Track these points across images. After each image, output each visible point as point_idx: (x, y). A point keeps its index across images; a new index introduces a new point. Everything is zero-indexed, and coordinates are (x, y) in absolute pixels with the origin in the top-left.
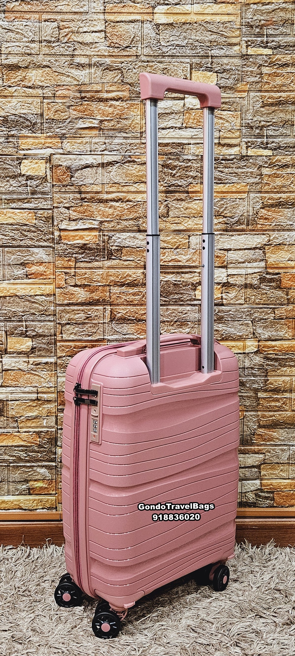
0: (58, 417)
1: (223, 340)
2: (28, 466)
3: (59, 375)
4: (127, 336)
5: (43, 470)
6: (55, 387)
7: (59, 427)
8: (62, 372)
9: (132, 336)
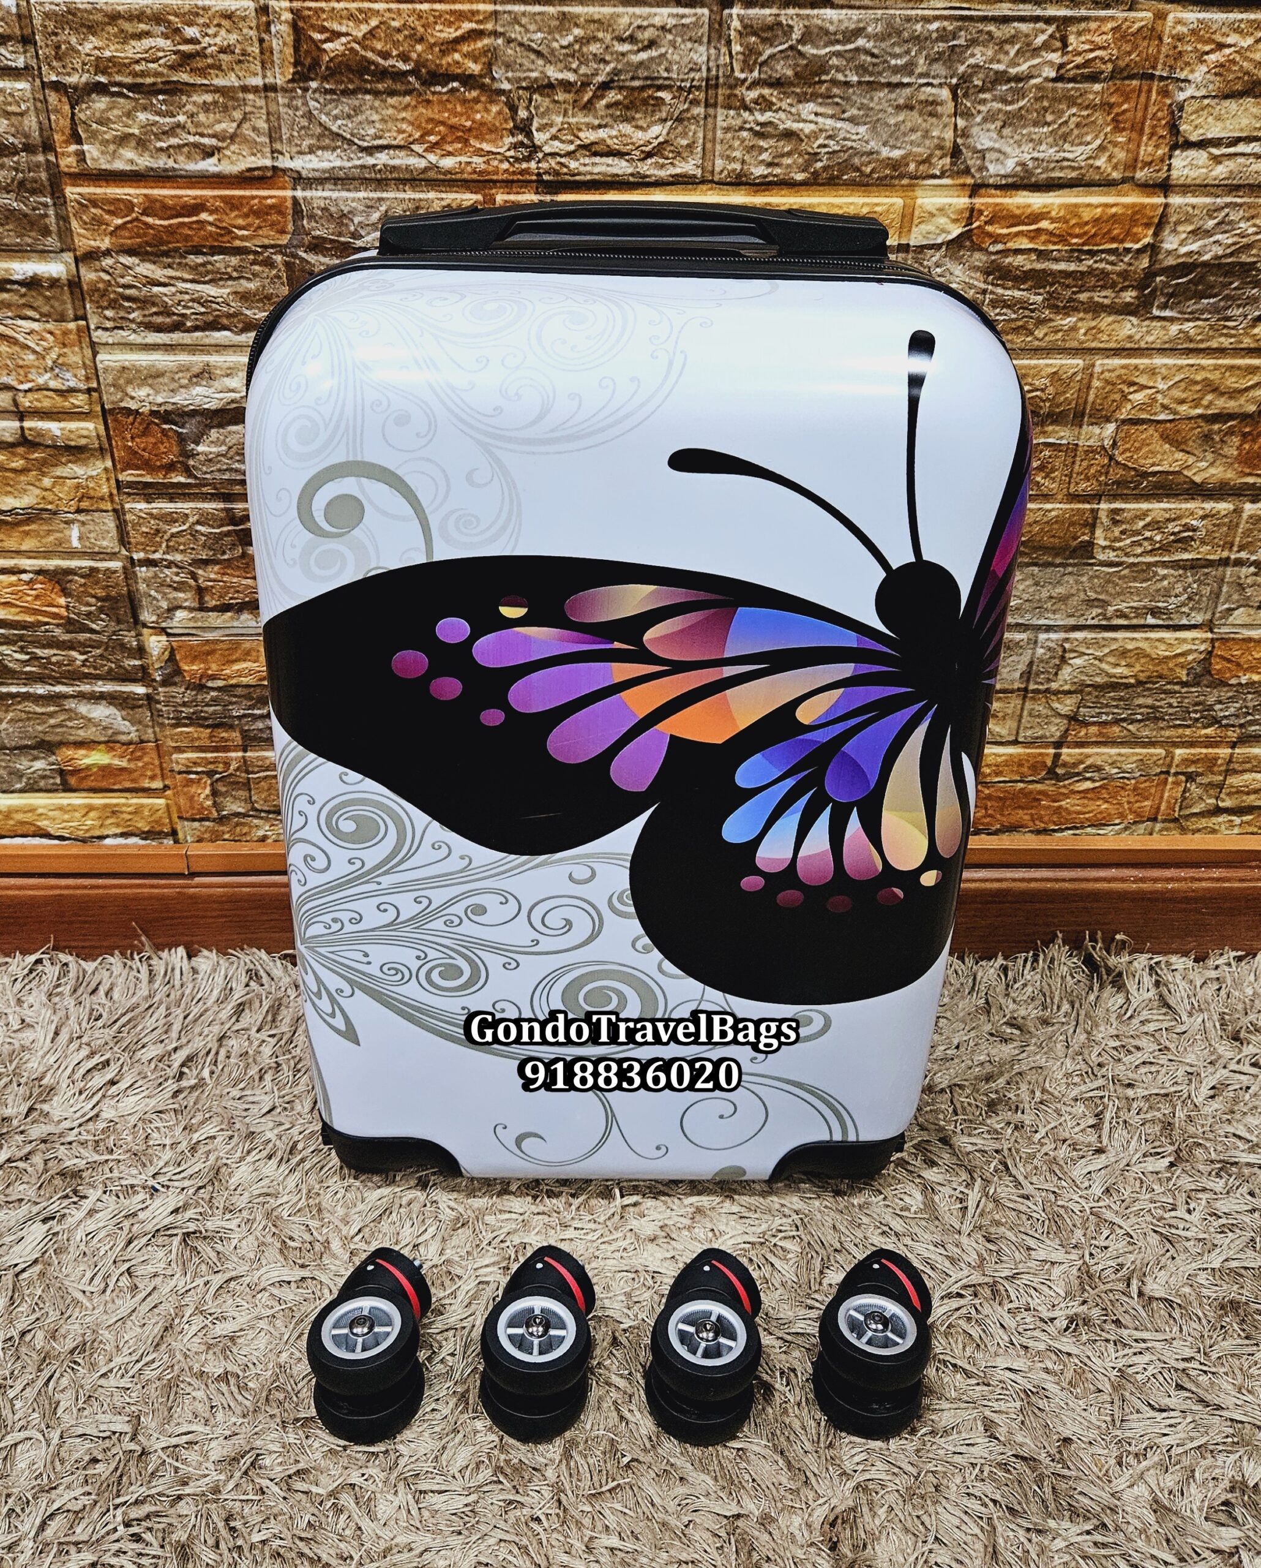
0: (128, 517)
1: (814, 182)
2: (41, 697)
3: (99, 336)
4: (382, 159)
5: (101, 712)
6: (89, 391)
7: (135, 556)
8: (109, 324)
9: (401, 160)
